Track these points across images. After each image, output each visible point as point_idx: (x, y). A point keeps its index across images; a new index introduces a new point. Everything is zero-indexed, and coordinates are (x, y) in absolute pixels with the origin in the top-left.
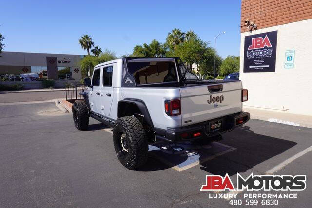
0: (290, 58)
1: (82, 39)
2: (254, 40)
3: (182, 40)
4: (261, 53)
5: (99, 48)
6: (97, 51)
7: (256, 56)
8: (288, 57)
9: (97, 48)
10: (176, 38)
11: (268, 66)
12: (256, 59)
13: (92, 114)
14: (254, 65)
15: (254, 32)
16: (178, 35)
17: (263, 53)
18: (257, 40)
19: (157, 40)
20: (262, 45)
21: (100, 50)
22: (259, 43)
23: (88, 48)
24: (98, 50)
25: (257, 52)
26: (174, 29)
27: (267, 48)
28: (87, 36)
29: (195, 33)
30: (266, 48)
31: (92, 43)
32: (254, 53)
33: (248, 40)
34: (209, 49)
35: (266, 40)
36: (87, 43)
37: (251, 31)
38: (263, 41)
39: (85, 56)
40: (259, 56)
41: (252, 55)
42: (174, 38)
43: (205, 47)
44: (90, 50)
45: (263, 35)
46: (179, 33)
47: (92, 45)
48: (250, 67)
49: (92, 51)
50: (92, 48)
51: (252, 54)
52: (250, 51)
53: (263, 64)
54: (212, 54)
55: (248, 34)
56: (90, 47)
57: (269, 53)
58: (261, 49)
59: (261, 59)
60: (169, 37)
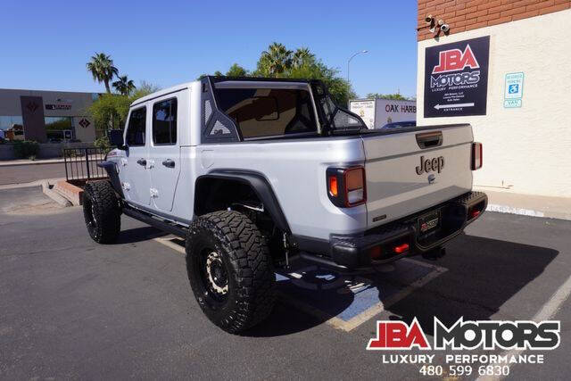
0: (514, 88)
1: (93, 62)
2: (443, 55)
3: (288, 64)
4: (458, 79)
5: (128, 81)
6: (125, 86)
7: (447, 86)
8: (510, 86)
9: (125, 79)
10: (276, 59)
11: (472, 104)
12: (448, 91)
13: (127, 208)
14: (445, 102)
15: (444, 40)
16: (282, 56)
17: (462, 79)
18: (449, 55)
19: (239, 66)
20: (460, 64)
21: (130, 83)
22: (454, 60)
23: (107, 79)
24: (126, 83)
25: (451, 77)
26: (272, 44)
27: (471, 70)
28: (102, 56)
29: (311, 52)
30: (467, 69)
31: (115, 70)
32: (444, 81)
33: (432, 56)
34: (338, 81)
35: (468, 55)
36: (103, 69)
37: (437, 37)
38: (462, 55)
39: (100, 94)
40: (454, 85)
41: (440, 83)
42: (272, 61)
43: (330, 77)
44: (110, 83)
45: (461, 45)
46: (282, 51)
47: (114, 74)
48: (438, 107)
49: (115, 84)
50: (115, 79)
51: (440, 81)
52: (436, 76)
53: (462, 101)
54: (344, 90)
55: (432, 43)
56: (110, 77)
57: (474, 79)
58: (458, 72)
59: (457, 91)
60: (262, 59)
